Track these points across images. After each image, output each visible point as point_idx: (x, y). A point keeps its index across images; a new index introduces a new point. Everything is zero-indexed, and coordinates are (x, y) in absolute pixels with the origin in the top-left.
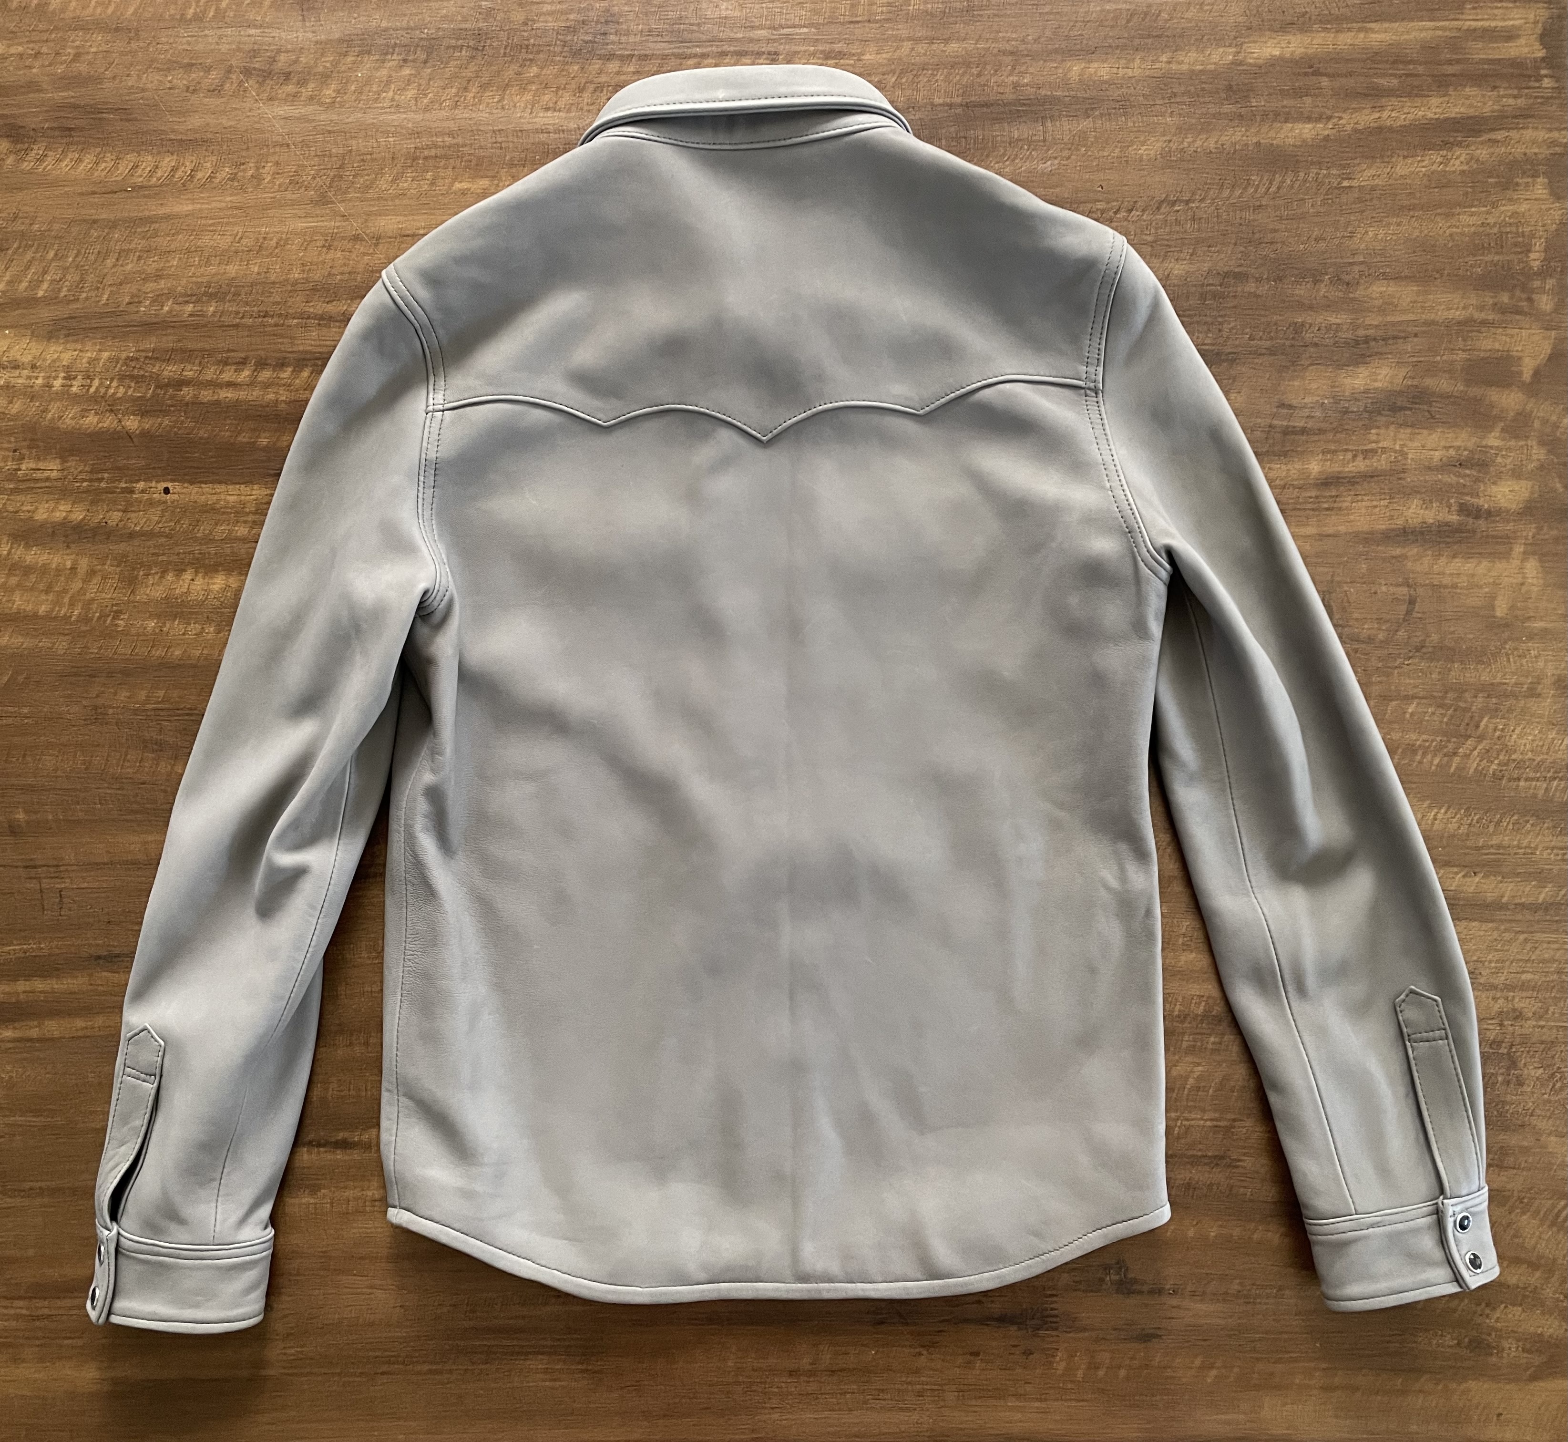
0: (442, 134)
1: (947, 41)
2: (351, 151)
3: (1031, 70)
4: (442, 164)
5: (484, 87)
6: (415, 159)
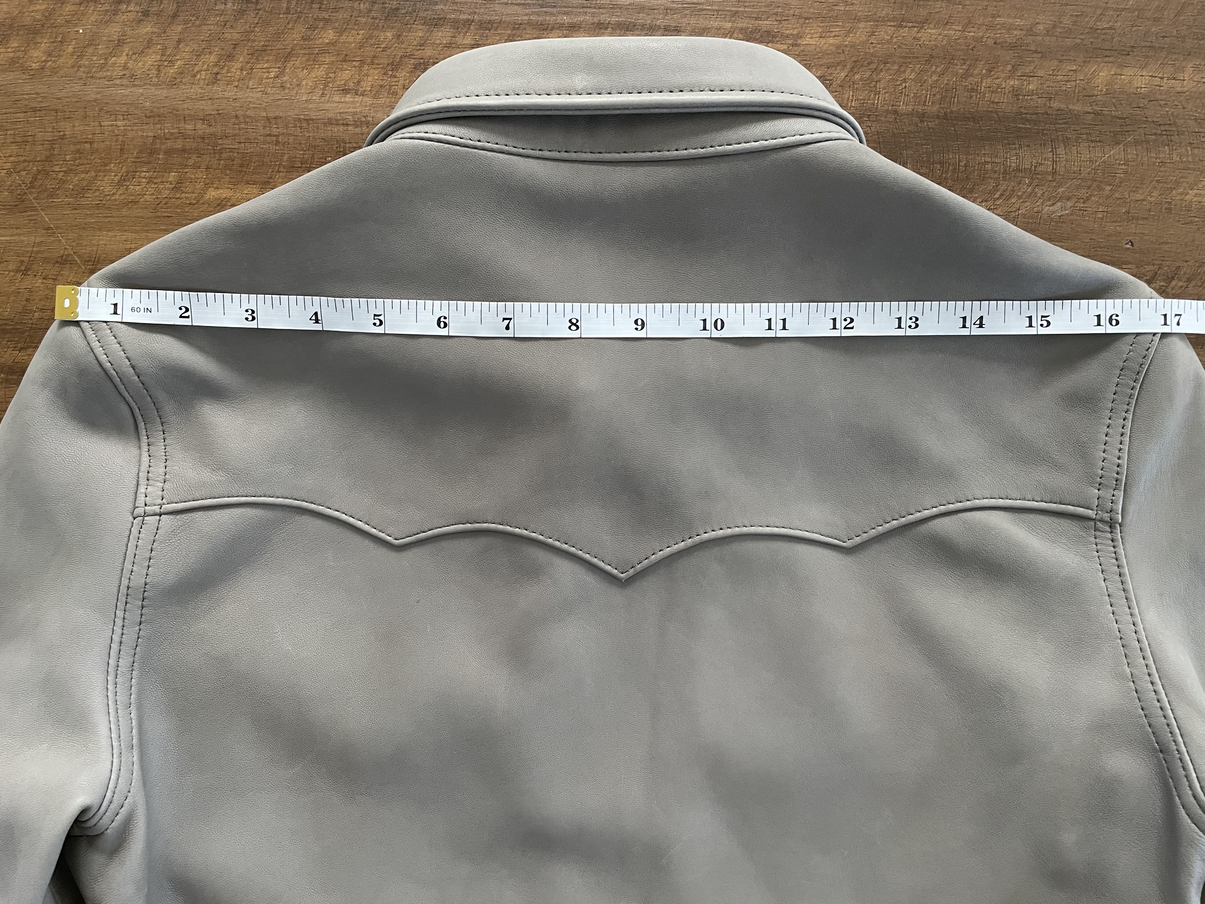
0: (194, 118)
1: (922, 24)
2: (63, 138)
3: (1040, 73)
4: (191, 162)
5: (257, 54)
6: (152, 152)
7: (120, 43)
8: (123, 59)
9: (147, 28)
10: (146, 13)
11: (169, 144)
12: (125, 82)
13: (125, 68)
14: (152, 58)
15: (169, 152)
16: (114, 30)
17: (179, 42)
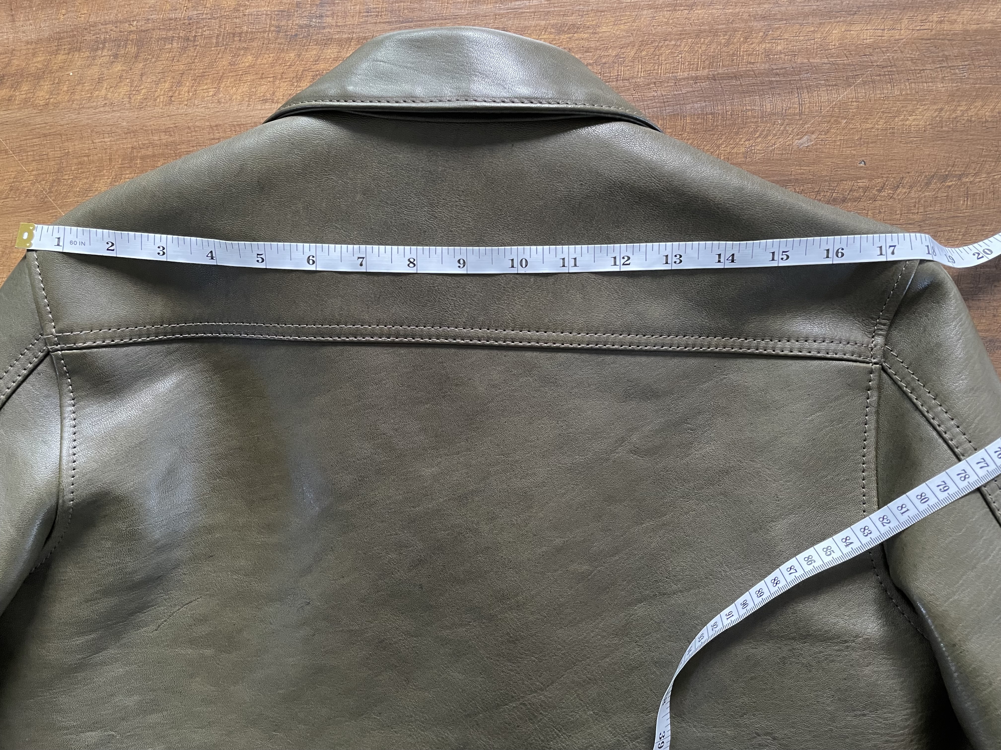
7: (100, 80)
8: (103, 92)
9: (118, 67)
10: (116, 56)
11: (143, 152)
12: (107, 109)
13: (105, 99)
14: (124, 90)
15: (143, 158)
16: (94, 71)
17: (142, 75)
